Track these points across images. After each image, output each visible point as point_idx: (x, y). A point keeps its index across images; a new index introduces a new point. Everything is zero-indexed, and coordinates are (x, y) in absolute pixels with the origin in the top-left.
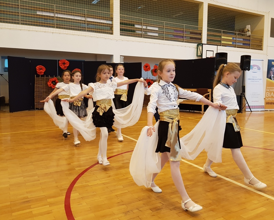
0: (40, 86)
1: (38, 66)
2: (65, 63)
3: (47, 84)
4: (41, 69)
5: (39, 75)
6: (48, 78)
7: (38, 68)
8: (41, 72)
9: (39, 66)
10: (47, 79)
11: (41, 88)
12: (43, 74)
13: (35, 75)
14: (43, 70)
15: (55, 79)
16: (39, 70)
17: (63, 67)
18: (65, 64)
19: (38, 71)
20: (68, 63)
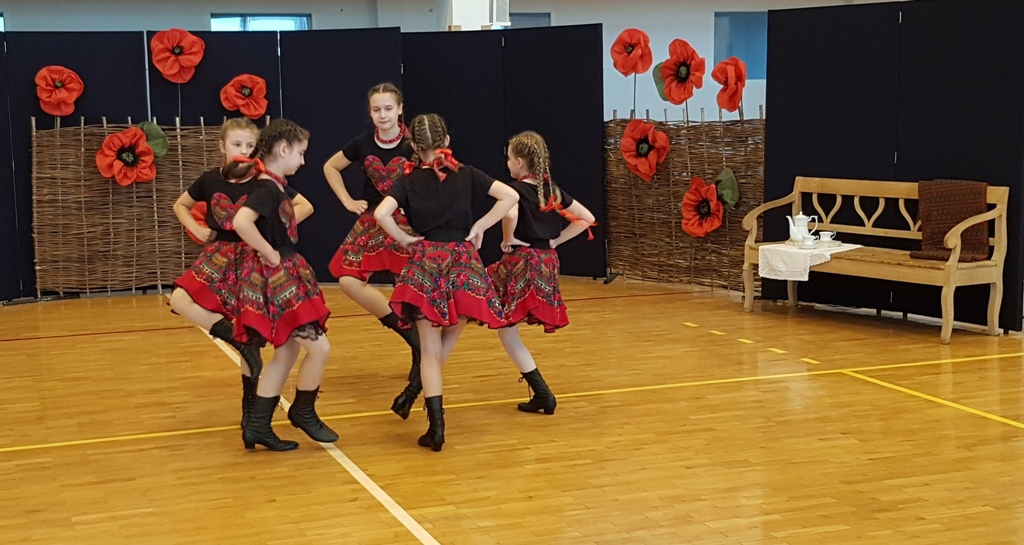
0: (58, 174)
1: (43, 72)
2: (181, 48)
3: (90, 162)
4: (57, 87)
5: (53, 117)
6: (96, 130)
7: (44, 78)
8: (59, 104)
9: (51, 72)
10: (93, 135)
11: (63, 185)
12: (70, 110)
13: (33, 119)
14: (69, 90)
15: (135, 135)
16: (51, 91)
17: (175, 70)
18: (181, 53)
19: (43, 96)
20: (199, 46)
